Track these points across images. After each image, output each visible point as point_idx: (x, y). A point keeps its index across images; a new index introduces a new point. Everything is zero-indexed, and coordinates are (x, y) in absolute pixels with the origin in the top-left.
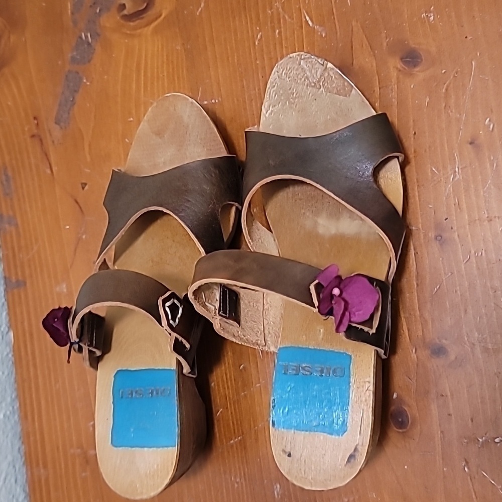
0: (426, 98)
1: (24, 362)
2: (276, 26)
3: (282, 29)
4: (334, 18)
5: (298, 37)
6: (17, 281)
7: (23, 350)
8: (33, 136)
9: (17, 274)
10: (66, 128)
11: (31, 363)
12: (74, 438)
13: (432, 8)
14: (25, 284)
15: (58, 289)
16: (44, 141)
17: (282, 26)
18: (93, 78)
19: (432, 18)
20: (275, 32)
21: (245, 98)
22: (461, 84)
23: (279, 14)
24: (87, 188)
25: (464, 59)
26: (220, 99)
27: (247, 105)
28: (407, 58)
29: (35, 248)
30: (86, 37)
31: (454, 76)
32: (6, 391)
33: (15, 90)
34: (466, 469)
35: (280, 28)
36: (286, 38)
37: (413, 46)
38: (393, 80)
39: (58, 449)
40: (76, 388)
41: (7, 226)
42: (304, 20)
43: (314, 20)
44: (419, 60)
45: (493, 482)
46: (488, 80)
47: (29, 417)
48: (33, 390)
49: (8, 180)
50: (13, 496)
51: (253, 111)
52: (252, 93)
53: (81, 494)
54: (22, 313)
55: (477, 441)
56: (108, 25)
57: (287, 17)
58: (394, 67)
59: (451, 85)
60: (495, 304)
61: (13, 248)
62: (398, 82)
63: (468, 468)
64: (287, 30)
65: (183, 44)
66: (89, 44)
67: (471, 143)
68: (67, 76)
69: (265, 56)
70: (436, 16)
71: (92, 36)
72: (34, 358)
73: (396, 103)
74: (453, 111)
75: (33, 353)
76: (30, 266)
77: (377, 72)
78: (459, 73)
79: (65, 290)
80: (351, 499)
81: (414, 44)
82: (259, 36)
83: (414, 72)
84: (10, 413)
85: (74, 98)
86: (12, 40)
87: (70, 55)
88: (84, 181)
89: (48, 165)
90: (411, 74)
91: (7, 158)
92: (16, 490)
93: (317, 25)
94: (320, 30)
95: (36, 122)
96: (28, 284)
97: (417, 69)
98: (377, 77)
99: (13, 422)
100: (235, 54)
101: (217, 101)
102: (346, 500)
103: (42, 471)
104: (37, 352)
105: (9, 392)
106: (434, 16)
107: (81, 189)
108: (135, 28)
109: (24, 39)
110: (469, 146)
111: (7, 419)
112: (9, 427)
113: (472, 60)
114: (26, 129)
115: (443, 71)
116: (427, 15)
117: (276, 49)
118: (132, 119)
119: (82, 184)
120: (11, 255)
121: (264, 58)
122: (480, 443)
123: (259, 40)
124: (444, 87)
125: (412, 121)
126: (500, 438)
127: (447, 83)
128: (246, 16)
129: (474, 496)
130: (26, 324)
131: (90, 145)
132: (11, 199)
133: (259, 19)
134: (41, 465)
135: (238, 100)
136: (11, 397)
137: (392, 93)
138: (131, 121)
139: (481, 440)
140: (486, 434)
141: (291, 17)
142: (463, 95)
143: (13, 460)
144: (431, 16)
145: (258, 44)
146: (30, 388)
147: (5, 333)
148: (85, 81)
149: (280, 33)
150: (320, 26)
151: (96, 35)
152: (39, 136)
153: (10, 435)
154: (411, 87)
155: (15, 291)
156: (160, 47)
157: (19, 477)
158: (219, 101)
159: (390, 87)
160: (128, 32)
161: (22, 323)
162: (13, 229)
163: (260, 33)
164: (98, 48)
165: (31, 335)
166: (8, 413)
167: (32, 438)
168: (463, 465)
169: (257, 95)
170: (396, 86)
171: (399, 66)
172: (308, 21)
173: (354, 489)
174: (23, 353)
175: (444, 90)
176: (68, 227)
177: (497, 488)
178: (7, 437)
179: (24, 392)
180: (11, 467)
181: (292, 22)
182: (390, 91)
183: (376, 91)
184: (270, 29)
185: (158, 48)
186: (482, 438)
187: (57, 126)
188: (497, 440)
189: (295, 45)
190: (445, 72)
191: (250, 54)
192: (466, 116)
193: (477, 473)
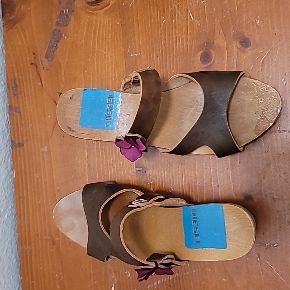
0: (252, 64)
1: (21, 188)
2: (173, 17)
3: (177, 20)
4: (205, 16)
5: (185, 25)
6: (19, 143)
7: (20, 181)
8: (32, 64)
9: (19, 139)
10: (51, 61)
11: (24, 188)
12: (47, 231)
13: (259, 17)
14: (23, 145)
15: (42, 149)
16: (38, 67)
17: (177, 17)
18: (68, 35)
19: (258, 22)
20: (172, 21)
21: (154, 55)
22: (271, 59)
23: (175, 11)
24: (61, 95)
25: (273, 46)
26: (140, 54)
27: (155, 59)
28: (243, 42)
29: (30, 126)
30: (66, 11)
31: (268, 55)
32: (9, 202)
33: (23, 37)
34: (258, 259)
35: (176, 19)
36: (179, 25)
37: (247, 36)
38: (235, 53)
39: (38, 236)
40: (50, 204)
41: (14, 112)
42: (189, 16)
43: (194, 16)
44: (249, 44)
45: (272, 267)
46: (285, 58)
47: (22, 218)
48: (25, 203)
49: (16, 87)
50: (10, 260)
51: (158, 62)
52: (158, 53)
53: (50, 261)
54: (21, 161)
55: (265, 245)
56: (78, 6)
57: (180, 13)
58: (236, 46)
59: (266, 59)
60: (279, 175)
61: (17, 125)
62: (238, 55)
63: (259, 259)
64: (179, 20)
65: (121, 21)
66: (67, 16)
68: (53, 32)
69: (166, 33)
70: (260, 21)
71: (69, 12)
72: (27, 186)
73: (236, 66)
74: (266, 73)
75: (26, 183)
76: (27, 135)
77: (227, 48)
78: (270, 53)
79: (46, 150)
80: (197, 271)
81: (247, 35)
82: (164, 22)
83: (246, 50)
84: (11, 215)
85: (57, 45)
86: (22, 8)
87: (56, 21)
89: (40, 81)
90: (245, 51)
91: (16, 74)
92: (12, 257)
93: (196, 19)
94: (197, 22)
95: (34, 56)
96: (25, 145)
97: (248, 49)
98: (226, 51)
99: (12, 219)
100: (150, 30)
101: (138, 55)
102: (194, 271)
103: (28, 247)
104: (28, 183)
105: (10, 203)
106: (259, 21)
107: (58, 96)
108: (94, 10)
109: (29, 9)
111: (9, 218)
112: (10, 222)
113: (278, 47)
114: (28, 59)
115: (262, 51)
116: (256, 21)
117: (172, 30)
118: (89, 60)
119: (59, 93)
120: (16, 128)
121: (165, 34)
122: (267, 246)
123: (163, 24)
124: (261, 60)
126: (277, 244)
127: (264, 58)
128: (157, 10)
129: (261, 273)
130: (23, 167)
131: (64, 72)
132: (18, 98)
133: (164, 13)
134: (27, 244)
135: (149, 56)
136: (11, 206)
137: (234, 60)
138: (89, 61)
139: (267, 245)
140: (270, 242)
141: (182, 13)
142: (271, 65)
143: (11, 241)
144: (257, 21)
145: (163, 26)
146: (24, 202)
147: (9, 171)
148: (64, 36)
149: (175, 21)
150: (197, 20)
151: (71, 11)
152: (36, 64)
153: (10, 227)
154: (244, 57)
155: (17, 148)
156: (108, 22)
157: (14, 250)
158: (139, 55)
159: (233, 57)
160: (90, 12)
161: (21, 166)
162: (18, 114)
163: (164, 20)
164: (72, 18)
165: (26, 173)
166: (9, 215)
167: (23, 229)
168: (257, 257)
169: (161, 54)
170: (236, 56)
171: (238, 46)
172: (191, 17)
173: (199, 266)
174: (20, 183)
175: (261, 61)
176: (49, 116)
177: (273, 270)
178: (9, 227)
179: (20, 204)
180: (10, 244)
181: (183, 16)
182: (233, 59)
183: (225, 58)
184: (170, 19)
185: (107, 22)
186: (267, 244)
187: (46, 59)
188: (275, 245)
189: (183, 29)
190: (263, 52)
191: (158, 31)
192: (272, 76)
193: (264, 261)
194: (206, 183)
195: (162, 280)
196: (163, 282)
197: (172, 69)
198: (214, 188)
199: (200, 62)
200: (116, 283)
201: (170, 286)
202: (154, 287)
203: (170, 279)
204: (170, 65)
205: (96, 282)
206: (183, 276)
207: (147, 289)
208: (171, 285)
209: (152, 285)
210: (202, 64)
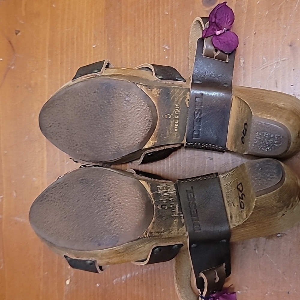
0: (266, 11)
22: (290, 6)
24: (19, 34)
59: (283, 7)
63: (258, 251)
67: (290, 46)
73: (246, 11)
74: (282, 23)
88: (18, 29)
107: (15, 34)
110: (289, 47)
119: (16, 31)
124: (278, 7)
125: (255, 25)
127: (281, 4)
131: (26, 5)
137: (244, 4)
142: (290, 14)
154: (257, 3)
168: (255, 248)
175: (278, 9)
176: (1, 59)
177: (274, 265)
188: (278, 235)
192: (290, 28)
193: (263, 255)
194: (198, 155)
195: (133, 274)
196: (134, 275)
197: (165, 11)
198: (208, 162)
199: (202, 4)
200: (72, 275)
201: (142, 280)
202: (121, 282)
203: (142, 272)
204: (164, 5)
205: (46, 273)
206: (159, 268)
207: (113, 283)
208: (144, 280)
209: (119, 278)
210: (204, 7)
